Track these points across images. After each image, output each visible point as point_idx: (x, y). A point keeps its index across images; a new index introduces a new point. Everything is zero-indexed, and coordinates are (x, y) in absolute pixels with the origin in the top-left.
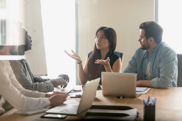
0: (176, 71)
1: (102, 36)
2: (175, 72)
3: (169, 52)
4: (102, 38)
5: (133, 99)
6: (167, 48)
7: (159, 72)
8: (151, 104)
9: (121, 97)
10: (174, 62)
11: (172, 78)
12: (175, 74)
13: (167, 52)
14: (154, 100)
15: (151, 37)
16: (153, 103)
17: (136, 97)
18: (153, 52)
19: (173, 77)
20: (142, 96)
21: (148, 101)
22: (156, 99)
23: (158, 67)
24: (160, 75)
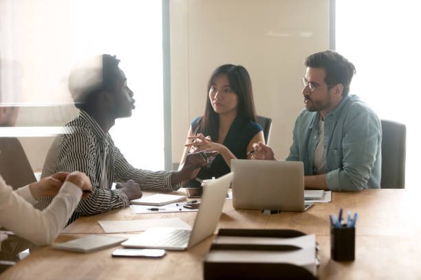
0: (377, 157)
1: (226, 88)
2: (375, 159)
3: (363, 114)
4: (226, 91)
5: (299, 215)
6: (359, 106)
7: (342, 158)
8: (345, 225)
9: (268, 212)
10: (375, 136)
11: (368, 170)
12: (376, 163)
13: (359, 114)
14: (352, 217)
15: (338, 85)
16: (349, 224)
17: (304, 211)
18: (332, 115)
19: (370, 169)
20: (315, 208)
21: (340, 219)
22: (356, 215)
23: (339, 146)
24: (344, 164)
